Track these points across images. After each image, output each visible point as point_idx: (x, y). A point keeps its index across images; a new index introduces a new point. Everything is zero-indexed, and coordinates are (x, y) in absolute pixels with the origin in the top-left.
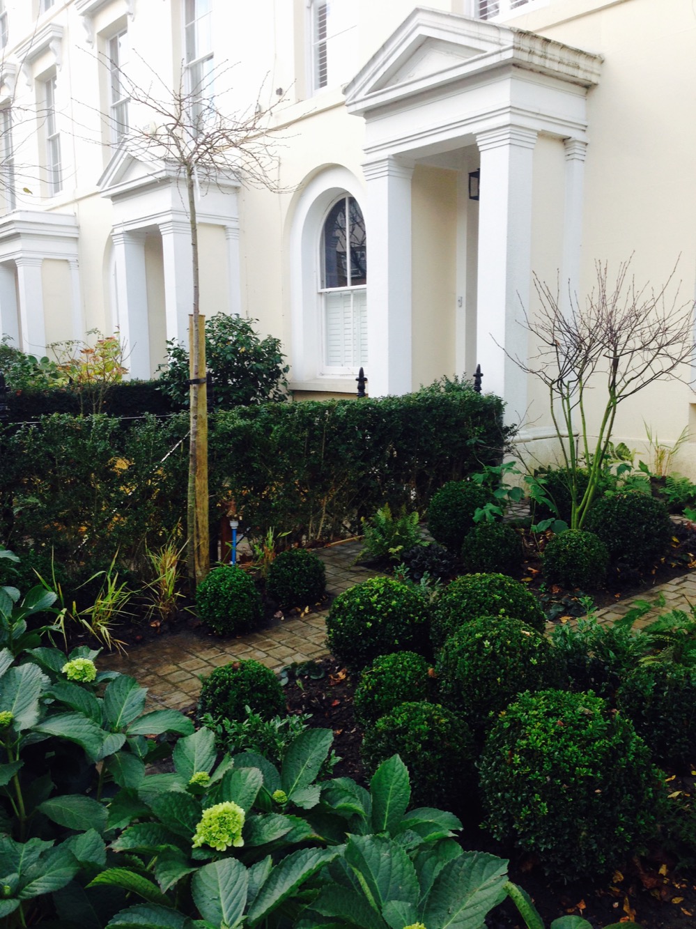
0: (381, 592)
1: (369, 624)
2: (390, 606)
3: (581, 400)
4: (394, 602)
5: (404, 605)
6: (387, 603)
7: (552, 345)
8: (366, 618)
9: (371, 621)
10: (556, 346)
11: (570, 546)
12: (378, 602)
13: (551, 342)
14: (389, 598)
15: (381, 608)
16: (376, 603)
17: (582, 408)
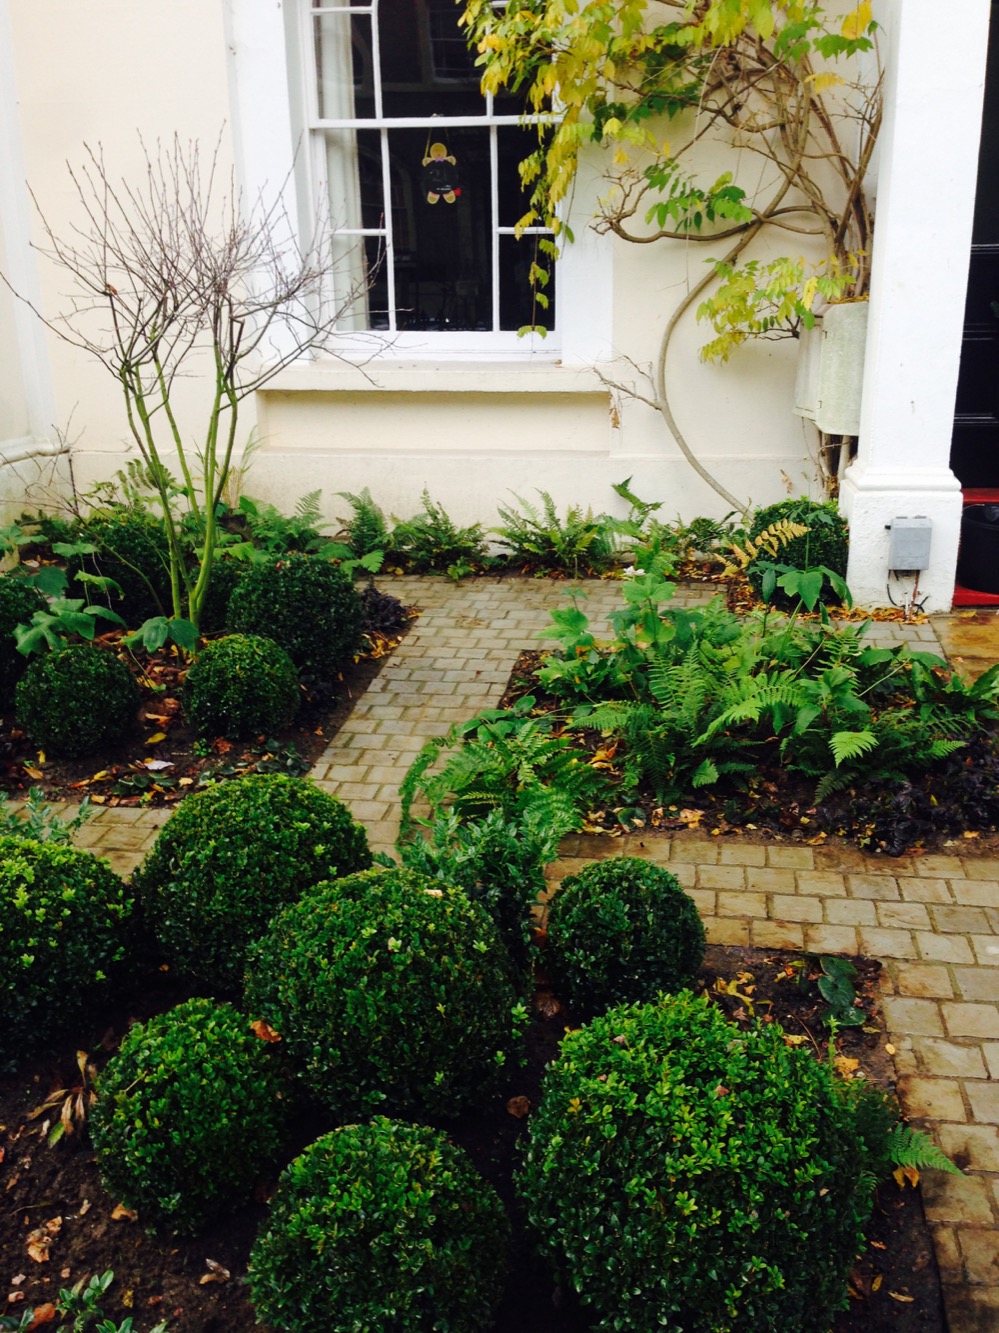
0: (31, 879)
1: (29, 959)
2: (63, 904)
3: (166, 402)
4: (69, 893)
5: (90, 892)
6: (53, 900)
7: (105, 293)
8: (18, 948)
9: (30, 951)
10: (110, 296)
11: (241, 668)
12: (32, 904)
13: (103, 289)
14: (52, 887)
15: (46, 914)
16: (28, 906)
17: (169, 414)
